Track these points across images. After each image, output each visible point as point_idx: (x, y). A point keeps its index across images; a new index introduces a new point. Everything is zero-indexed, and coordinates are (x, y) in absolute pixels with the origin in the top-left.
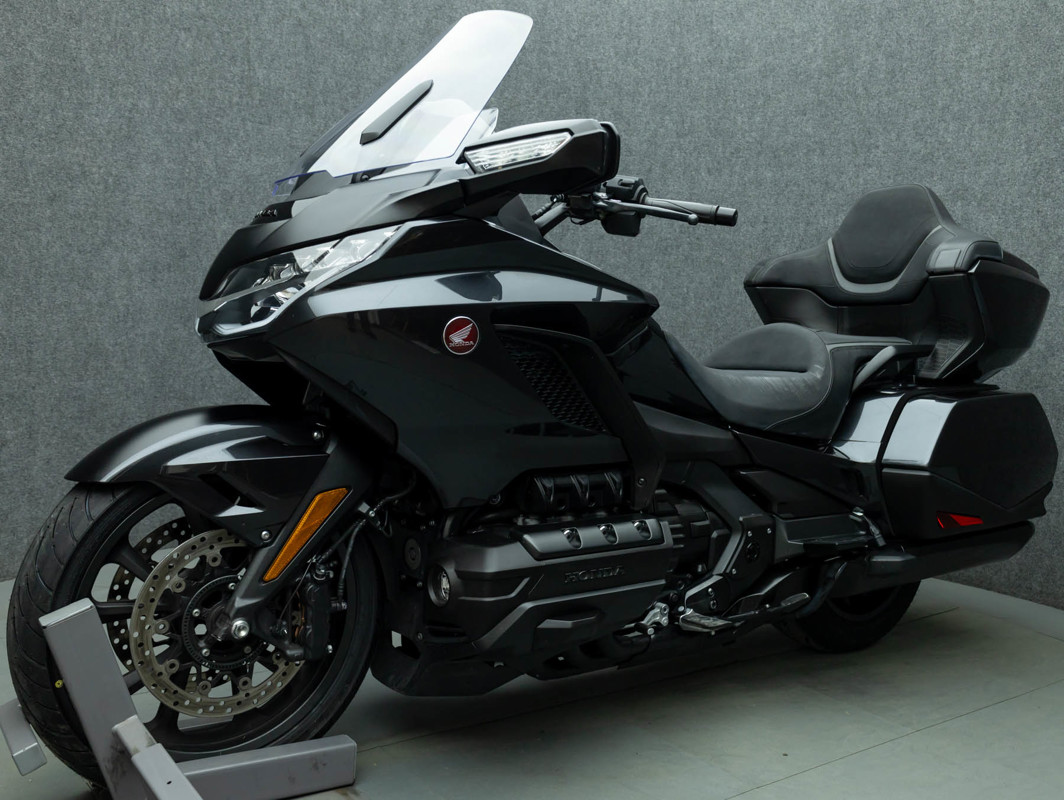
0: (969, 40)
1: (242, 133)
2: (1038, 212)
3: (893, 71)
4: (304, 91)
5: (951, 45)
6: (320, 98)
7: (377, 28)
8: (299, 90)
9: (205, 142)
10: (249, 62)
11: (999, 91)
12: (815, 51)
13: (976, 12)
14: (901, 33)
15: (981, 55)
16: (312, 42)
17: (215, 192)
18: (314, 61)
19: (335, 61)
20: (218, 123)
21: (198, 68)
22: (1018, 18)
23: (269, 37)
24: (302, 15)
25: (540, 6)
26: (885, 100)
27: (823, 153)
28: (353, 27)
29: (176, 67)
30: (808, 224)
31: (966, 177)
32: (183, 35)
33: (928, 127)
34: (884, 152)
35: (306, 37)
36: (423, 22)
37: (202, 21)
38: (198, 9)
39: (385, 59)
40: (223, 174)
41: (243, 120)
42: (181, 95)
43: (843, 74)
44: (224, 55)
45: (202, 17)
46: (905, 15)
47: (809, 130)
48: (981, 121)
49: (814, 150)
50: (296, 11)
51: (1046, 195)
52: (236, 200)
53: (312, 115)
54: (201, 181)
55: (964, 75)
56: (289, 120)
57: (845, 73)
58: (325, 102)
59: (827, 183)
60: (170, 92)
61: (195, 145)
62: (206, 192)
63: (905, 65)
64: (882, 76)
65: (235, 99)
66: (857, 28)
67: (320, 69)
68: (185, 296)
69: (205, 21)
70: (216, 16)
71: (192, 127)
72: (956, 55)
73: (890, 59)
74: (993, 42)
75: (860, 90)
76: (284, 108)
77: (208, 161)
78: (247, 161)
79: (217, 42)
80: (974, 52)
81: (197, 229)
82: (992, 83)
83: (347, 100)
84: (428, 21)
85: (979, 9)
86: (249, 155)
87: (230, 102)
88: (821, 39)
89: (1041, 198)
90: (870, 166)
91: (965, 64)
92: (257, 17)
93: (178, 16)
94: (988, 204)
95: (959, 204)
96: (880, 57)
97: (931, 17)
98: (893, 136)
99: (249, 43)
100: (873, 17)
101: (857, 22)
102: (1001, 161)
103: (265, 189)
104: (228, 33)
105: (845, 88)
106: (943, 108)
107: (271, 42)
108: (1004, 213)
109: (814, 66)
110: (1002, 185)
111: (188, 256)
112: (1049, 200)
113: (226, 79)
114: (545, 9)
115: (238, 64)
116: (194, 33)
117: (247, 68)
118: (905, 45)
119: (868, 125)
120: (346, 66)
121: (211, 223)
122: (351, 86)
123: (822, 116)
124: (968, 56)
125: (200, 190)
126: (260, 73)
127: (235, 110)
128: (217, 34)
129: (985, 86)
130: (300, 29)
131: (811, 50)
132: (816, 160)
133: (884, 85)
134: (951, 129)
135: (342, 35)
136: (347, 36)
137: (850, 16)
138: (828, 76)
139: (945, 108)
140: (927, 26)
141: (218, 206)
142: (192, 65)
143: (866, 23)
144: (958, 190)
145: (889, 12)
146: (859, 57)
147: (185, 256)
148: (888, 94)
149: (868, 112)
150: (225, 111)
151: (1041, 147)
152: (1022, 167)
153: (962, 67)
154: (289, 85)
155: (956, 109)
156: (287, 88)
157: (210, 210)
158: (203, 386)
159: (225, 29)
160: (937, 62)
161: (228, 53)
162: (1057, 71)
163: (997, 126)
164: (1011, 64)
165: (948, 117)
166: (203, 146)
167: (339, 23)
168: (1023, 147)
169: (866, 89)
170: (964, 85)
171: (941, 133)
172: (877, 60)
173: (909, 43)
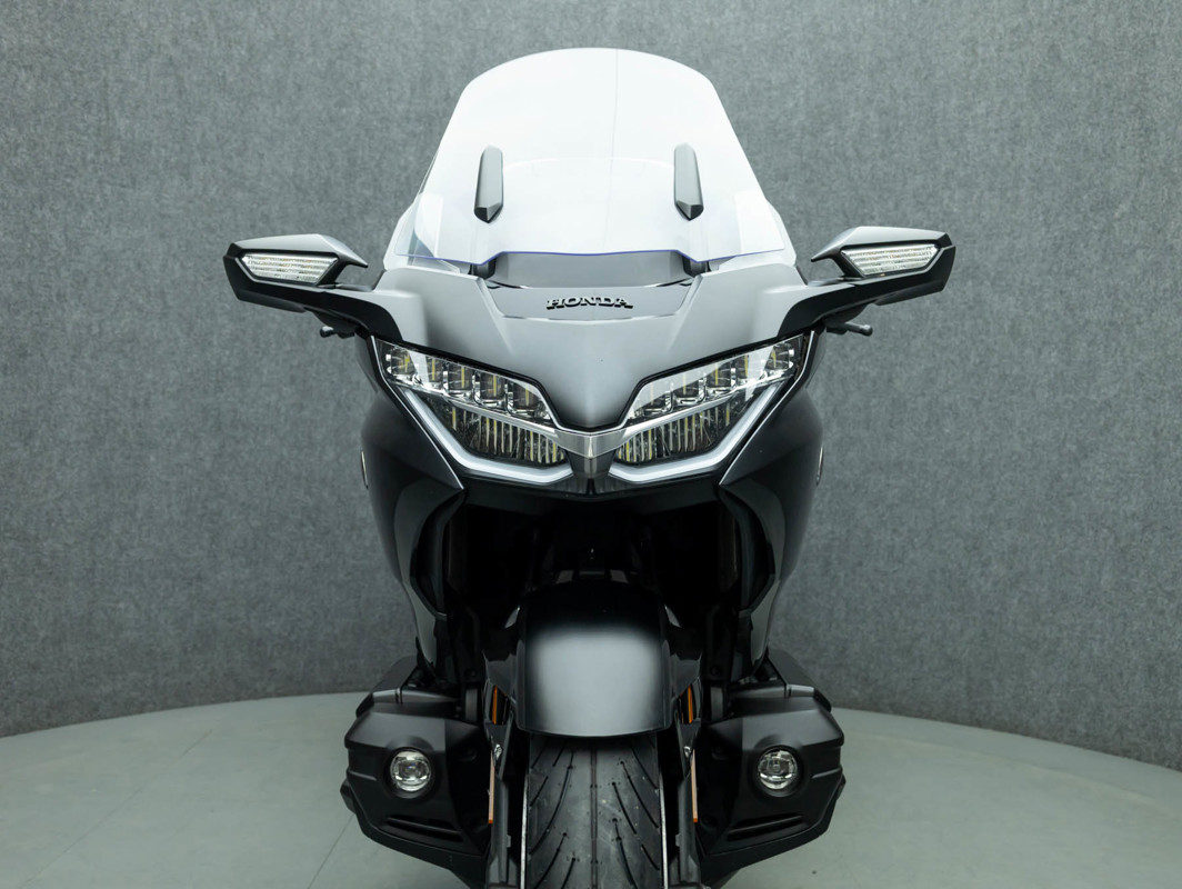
0: (973, 96)
1: (98, 199)
2: (1061, 292)
3: (888, 130)
4: (177, 147)
5: (954, 101)
6: (198, 156)
7: (268, 69)
8: (170, 145)
9: (52, 210)
10: (107, 109)
11: (1009, 153)
12: (796, 105)
13: (980, 65)
14: (895, 86)
15: (988, 114)
16: (187, 86)
17: (64, 273)
18: (190, 109)
19: (216, 110)
20: (68, 185)
21: (42, 116)
22: (1028, 71)
23: (133, 78)
24: (175, 52)
25: (468, 47)
26: (880, 163)
27: (809, 224)
28: (238, 69)
29: (14, 114)
31: (976, 252)
32: (23, 75)
33: (930, 196)
35: (180, 79)
36: (325, 64)
37: (47, 58)
38: (42, 42)
39: (278, 108)
40: (74, 251)
41: (100, 182)
42: (20, 150)
43: (829, 134)
44: (76, 100)
45: (48, 52)
46: (899, 66)
47: (792, 197)
48: (991, 189)
49: (799, 222)
50: (166, 47)
51: (1069, 274)
52: (91, 284)
53: (187, 176)
54: (46, 259)
55: (969, 135)
56: (158, 182)
57: (832, 131)
58: (204, 160)
60: (6, 146)
61: (37, 211)
62: (52, 272)
63: (901, 124)
64: (875, 135)
65: (90, 156)
66: (845, 80)
67: (196, 120)
68: (26, 406)
69: (51, 56)
70: (66, 51)
71: (35, 191)
72: (960, 113)
73: (884, 116)
74: (1000, 99)
75: (850, 153)
76: (152, 167)
77: (56, 234)
78: (105, 233)
79: (67, 84)
80: (980, 110)
81: (41, 320)
82: (1002, 145)
83: (231, 158)
84: (331, 63)
85: (983, 61)
86: (107, 226)
87: (84, 159)
88: (802, 92)
89: (1064, 277)
91: (970, 123)
92: (117, 53)
93: (16, 51)
94: (1003, 283)
95: (970, 283)
96: (871, 114)
97: (929, 70)
98: (891, 204)
99: (106, 86)
100: (862, 67)
101: (843, 73)
102: (1016, 234)
103: (128, 269)
104: (80, 73)
105: (832, 148)
106: (947, 173)
107: (135, 85)
108: (1021, 294)
109: (795, 123)
110: (1018, 262)
111: (31, 355)
112: (1073, 279)
113: (78, 131)
114: (474, 51)
115: (94, 111)
116: (38, 71)
117: (104, 116)
118: (901, 101)
119: (860, 192)
120: (229, 116)
121: (59, 312)
122: (236, 140)
123: (807, 181)
124: (973, 114)
125: (45, 270)
126: (122, 123)
127: (90, 168)
128: (66, 74)
129: (994, 148)
130: (171, 70)
131: (791, 104)
133: (877, 147)
134: (956, 197)
135: (223, 77)
136: (231, 79)
137: (835, 66)
138: (813, 135)
139: (949, 173)
140: (926, 78)
141: (68, 290)
142: (35, 112)
143: (854, 74)
144: (968, 268)
145: (881, 62)
146: (847, 113)
147: (24, 355)
148: (883, 156)
149: (861, 177)
150: (76, 171)
151: (1061, 219)
152: (1040, 242)
153: (966, 126)
154: (158, 138)
155: (962, 174)
156: (155, 142)
157: (58, 295)
158: (49, 521)
159: (77, 67)
160: (938, 120)
161: (80, 98)
162: (1074, 133)
163: (1009, 194)
164: (1023, 124)
165: (953, 184)
166: (49, 215)
167: (219, 63)
168: (1041, 218)
169: (856, 150)
170: (969, 147)
171: (946, 201)
172: (868, 117)
173: (905, 98)
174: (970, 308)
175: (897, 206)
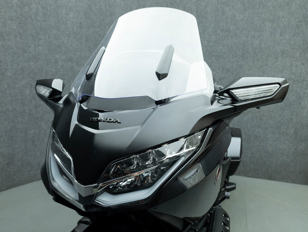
30: (18, 64)
34: (44, 42)
43: (26, 9)
47: (15, 27)
55: (69, 22)
57: (27, 9)
59: (24, 50)
75: (33, 17)
90: (40, 46)
91: (69, 19)
98: (47, 37)
105: (27, 14)
119: (37, 31)
129: (75, 28)
132: (18, 39)
138: (20, 8)
148: (44, 21)
149: (37, 26)
168: (88, 49)
169: (35, 17)
170: (69, 25)
171: (63, 39)
172: (39, 8)
173: (50, 6)
174: (71, 69)
175: (49, 38)
